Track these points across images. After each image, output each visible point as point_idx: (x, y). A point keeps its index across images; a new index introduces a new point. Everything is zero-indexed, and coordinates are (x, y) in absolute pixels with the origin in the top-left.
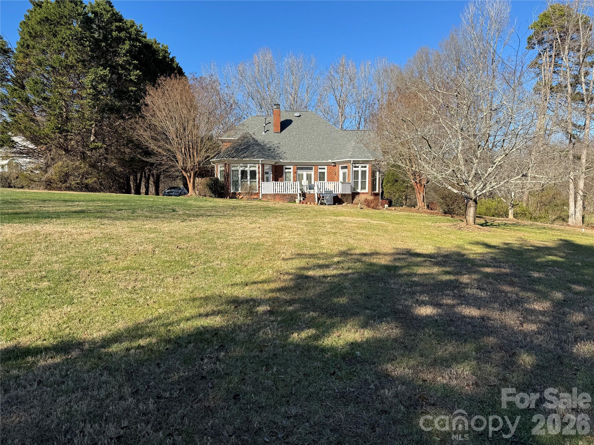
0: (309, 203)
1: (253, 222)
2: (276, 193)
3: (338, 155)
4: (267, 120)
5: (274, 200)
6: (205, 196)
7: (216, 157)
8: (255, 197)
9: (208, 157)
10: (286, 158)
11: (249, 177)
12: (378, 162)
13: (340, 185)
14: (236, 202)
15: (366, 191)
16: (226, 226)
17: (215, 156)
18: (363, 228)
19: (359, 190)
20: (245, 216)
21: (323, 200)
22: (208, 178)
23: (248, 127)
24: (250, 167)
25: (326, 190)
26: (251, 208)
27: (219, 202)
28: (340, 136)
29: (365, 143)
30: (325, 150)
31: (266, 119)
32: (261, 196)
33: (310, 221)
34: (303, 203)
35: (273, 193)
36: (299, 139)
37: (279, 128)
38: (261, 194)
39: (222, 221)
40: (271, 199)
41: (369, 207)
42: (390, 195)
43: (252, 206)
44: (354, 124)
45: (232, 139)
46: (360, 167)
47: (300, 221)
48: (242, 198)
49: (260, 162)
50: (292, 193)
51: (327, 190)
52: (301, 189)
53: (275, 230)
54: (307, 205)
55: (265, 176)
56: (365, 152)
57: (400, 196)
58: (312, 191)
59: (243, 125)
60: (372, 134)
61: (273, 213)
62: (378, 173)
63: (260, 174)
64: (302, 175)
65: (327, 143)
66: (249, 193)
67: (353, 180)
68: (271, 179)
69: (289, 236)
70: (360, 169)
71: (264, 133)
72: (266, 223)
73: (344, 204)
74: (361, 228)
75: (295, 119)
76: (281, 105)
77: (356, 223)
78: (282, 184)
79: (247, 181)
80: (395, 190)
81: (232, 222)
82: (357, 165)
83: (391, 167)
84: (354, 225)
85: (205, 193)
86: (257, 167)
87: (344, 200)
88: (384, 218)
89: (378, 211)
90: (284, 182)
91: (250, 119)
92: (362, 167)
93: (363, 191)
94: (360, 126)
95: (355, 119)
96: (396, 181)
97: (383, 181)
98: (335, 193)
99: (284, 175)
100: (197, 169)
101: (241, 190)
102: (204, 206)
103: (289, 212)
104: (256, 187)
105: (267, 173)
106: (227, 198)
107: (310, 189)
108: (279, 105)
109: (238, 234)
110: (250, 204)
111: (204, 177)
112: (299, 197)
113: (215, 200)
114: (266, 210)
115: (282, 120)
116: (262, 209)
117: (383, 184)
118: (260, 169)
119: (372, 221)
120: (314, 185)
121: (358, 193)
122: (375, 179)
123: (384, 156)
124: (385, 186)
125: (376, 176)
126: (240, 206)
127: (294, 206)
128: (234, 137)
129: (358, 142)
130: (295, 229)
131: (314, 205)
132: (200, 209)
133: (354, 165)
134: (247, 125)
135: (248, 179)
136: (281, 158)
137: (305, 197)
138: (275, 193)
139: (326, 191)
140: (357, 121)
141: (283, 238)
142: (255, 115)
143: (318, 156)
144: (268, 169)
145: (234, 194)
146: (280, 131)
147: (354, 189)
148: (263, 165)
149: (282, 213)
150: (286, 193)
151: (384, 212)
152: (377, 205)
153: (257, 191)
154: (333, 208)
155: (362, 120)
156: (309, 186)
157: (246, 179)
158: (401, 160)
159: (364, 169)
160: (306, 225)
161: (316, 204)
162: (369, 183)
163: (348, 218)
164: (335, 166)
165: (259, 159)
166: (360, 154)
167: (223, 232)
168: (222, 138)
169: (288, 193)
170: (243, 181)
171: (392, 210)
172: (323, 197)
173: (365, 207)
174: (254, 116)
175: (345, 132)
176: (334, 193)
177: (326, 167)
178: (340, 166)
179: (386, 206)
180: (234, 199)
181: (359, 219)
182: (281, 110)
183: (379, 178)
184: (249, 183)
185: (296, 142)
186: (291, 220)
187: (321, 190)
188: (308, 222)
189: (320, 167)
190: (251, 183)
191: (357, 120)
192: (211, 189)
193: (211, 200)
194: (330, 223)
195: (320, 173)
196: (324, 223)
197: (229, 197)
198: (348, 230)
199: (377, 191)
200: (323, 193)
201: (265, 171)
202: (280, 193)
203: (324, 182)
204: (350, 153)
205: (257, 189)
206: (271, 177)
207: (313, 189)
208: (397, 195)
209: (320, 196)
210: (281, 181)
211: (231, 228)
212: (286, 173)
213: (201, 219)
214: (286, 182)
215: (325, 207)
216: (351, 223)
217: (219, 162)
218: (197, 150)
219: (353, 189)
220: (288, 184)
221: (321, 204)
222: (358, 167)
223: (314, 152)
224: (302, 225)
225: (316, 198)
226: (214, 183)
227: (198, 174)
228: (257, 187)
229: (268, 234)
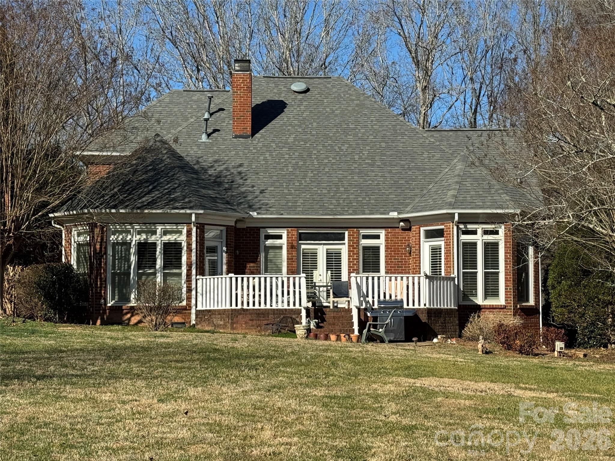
0: (333, 337)
1: (168, 395)
2: (239, 307)
3: (417, 200)
4: (216, 101)
5: (233, 328)
6: (32, 317)
7: (65, 207)
8: (177, 319)
9: (44, 205)
10: (266, 207)
11: (159, 263)
12: (529, 219)
13: (425, 283)
14: (120, 335)
15: (501, 300)
16: (88, 409)
17: (63, 203)
18: (494, 412)
19: (479, 300)
20: (145, 379)
21: (375, 327)
22: (41, 267)
23: (159, 122)
24: (165, 233)
25: (382, 298)
26: (165, 355)
27: (71, 335)
28: (422, 145)
29: (493, 164)
30: (378, 185)
31: (210, 98)
32: (193, 317)
33: (337, 392)
34: (316, 337)
35: (228, 307)
36: (305, 155)
37: (249, 124)
38: (193, 311)
39: (79, 393)
40: (224, 326)
41: (509, 347)
42: (570, 312)
43: (169, 345)
44: (460, 112)
45: (114, 154)
46: (479, 232)
47: (308, 390)
48: (140, 322)
49: (193, 219)
50: (286, 307)
51: (388, 297)
52: (311, 297)
53: (231, 420)
54: (327, 343)
55: (208, 258)
56: (493, 191)
57: (598, 316)
58: (342, 303)
59: (145, 115)
60: (511, 142)
61: (227, 367)
62: (531, 250)
63: (194, 254)
64: (314, 255)
65: (385, 164)
66: (159, 307)
67: (462, 271)
68: (225, 267)
69: (275, 437)
70: (479, 239)
71: (204, 137)
72: (207, 397)
73: (435, 340)
74: (487, 411)
75: (294, 100)
76: (253, 60)
77: (470, 398)
78: (257, 280)
79: (154, 274)
80: (584, 301)
81: (106, 397)
82: (470, 227)
83: (567, 232)
84: (467, 403)
85: (32, 309)
86: (185, 231)
87: (437, 327)
88: (554, 381)
89: (536, 360)
90: (262, 276)
91: (167, 100)
92: (486, 232)
93: (490, 302)
94: (479, 117)
95: (462, 98)
96: (587, 273)
97: (546, 272)
98: (411, 306)
99: (262, 255)
100: (11, 242)
101: (137, 299)
102: (25, 349)
103: (277, 366)
104: (180, 289)
105: (213, 250)
106: (94, 323)
107: (336, 295)
108: (249, 61)
109: (123, 434)
110: (162, 340)
111: (31, 263)
112: (304, 321)
113: (61, 329)
114: (209, 359)
115: (257, 101)
116: (196, 356)
117: (549, 282)
118: (194, 239)
119: (518, 392)
120: (348, 285)
121: (478, 308)
122: (526, 268)
123: (547, 202)
124: (554, 287)
125: (526, 261)
126: (134, 349)
127: (292, 346)
128: (119, 148)
129: (473, 163)
130: (293, 416)
131: (349, 344)
132: (13, 357)
133: (462, 226)
134: (157, 116)
135: (158, 267)
136: (251, 207)
137: (323, 320)
138: (234, 307)
139: (385, 302)
140: (467, 106)
141: (257, 445)
142: (181, 89)
143: (358, 202)
144: (215, 237)
145: (117, 310)
146: (249, 133)
147: (465, 297)
148: (201, 228)
149: (255, 368)
150: (268, 307)
151: (553, 365)
152: (532, 343)
153: (184, 303)
154: (403, 352)
155: (484, 100)
156: (334, 287)
157: (150, 268)
158: (595, 213)
159: (490, 238)
160: (325, 405)
161: (354, 339)
162: (506, 280)
163: (447, 381)
164: (410, 229)
165: (188, 211)
166: (480, 196)
167: (79, 426)
168: (85, 153)
169: (274, 307)
170: (143, 274)
171: (578, 358)
172: (375, 319)
173: (498, 348)
174: (178, 92)
175: (436, 134)
176: (405, 306)
177: (382, 233)
178: (422, 229)
179: (559, 345)
180: (116, 327)
181: (482, 386)
182: (254, 74)
183: (536, 265)
184: (159, 279)
185: (297, 163)
186: (280, 387)
187: (370, 299)
188: (332, 393)
189: (363, 232)
190: (165, 280)
191: (469, 101)
192: (49, 297)
193: (48, 329)
194: (395, 398)
195: (365, 248)
196: (376, 397)
197: (102, 319)
198: (448, 420)
199: (532, 302)
200: (376, 306)
201: (207, 244)
202: (251, 307)
203: (376, 275)
204: (451, 193)
205: (184, 296)
206: (225, 261)
207: (347, 295)
208: (590, 314)
209: (366, 315)
210: (252, 273)
211: (104, 414)
212: (267, 249)
213: (16, 387)
214: (268, 276)
215: (379, 350)
216: (456, 396)
217: (75, 220)
218: (13, 188)
219: (461, 295)
220: (274, 280)
221: (371, 339)
222: (474, 232)
223: (346, 191)
224: (314, 404)
225: (355, 320)
226: (60, 279)
227: (15, 256)
228: (184, 290)
229: (211, 431)
